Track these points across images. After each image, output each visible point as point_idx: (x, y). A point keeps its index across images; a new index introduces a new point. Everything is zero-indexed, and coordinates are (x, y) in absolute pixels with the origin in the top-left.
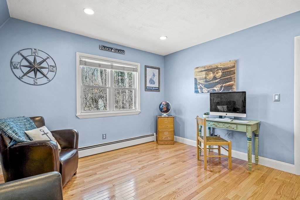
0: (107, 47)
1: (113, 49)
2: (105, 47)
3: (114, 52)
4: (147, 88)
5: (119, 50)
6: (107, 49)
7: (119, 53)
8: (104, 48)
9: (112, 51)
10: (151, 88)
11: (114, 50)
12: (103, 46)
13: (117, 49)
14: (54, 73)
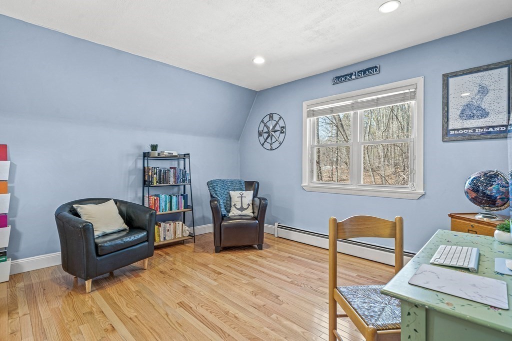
0: (343, 76)
1: (354, 73)
2: (338, 78)
3: (356, 79)
4: (452, 132)
5: (364, 71)
6: (343, 79)
7: (367, 76)
8: (338, 80)
9: (352, 79)
10: (470, 131)
11: (355, 75)
12: (336, 78)
13: (361, 71)
14: (284, 134)
